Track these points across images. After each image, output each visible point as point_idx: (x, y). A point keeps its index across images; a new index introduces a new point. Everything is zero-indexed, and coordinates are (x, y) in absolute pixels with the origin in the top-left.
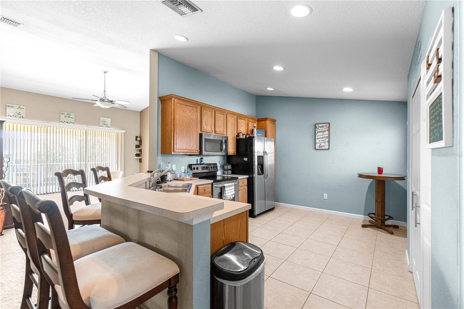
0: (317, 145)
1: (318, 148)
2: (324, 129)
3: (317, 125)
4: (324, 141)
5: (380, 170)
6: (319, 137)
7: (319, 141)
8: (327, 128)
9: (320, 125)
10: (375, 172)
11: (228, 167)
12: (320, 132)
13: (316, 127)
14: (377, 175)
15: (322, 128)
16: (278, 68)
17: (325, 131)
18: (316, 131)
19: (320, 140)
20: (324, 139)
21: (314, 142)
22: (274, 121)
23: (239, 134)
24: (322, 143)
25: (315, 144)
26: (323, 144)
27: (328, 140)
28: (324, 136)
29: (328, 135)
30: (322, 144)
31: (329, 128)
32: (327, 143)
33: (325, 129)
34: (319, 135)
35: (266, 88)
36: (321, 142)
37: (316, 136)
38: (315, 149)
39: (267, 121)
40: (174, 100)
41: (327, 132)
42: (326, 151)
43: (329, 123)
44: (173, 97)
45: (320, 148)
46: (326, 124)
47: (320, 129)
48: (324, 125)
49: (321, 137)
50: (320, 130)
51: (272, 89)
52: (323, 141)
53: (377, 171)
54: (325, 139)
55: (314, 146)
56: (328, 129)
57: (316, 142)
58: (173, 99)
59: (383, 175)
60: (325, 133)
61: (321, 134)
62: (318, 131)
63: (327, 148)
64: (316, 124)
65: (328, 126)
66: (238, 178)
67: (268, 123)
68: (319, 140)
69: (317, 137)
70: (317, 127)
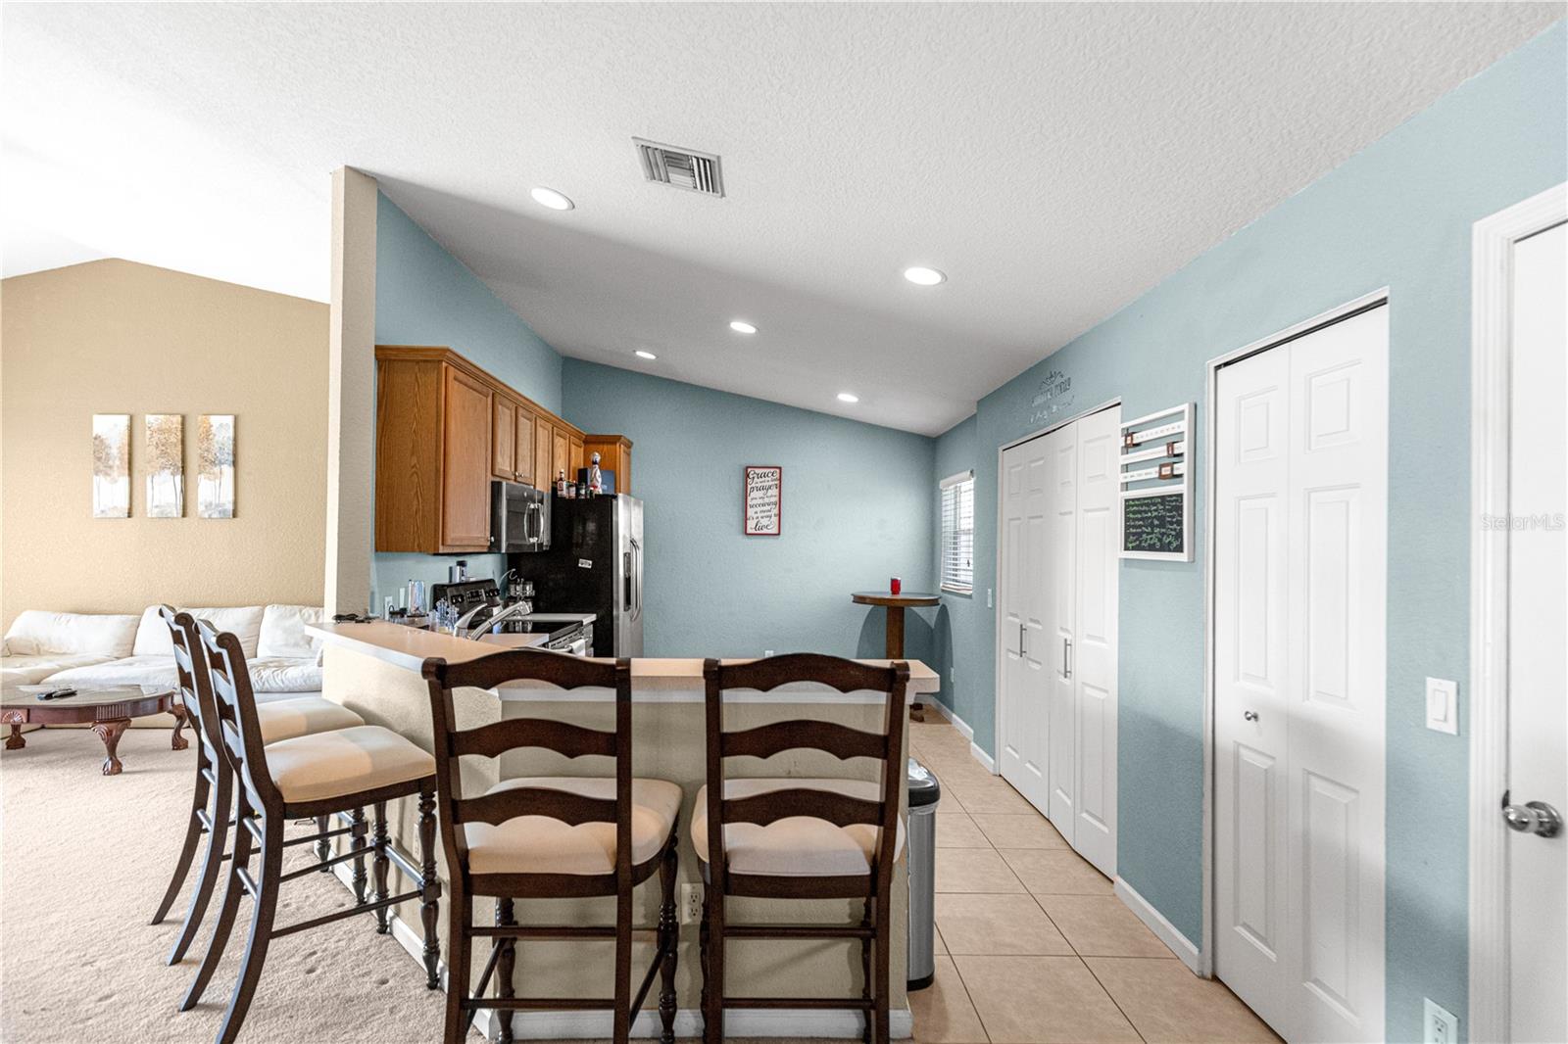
0: (751, 524)
1: (753, 531)
2: (769, 481)
3: (749, 470)
4: (769, 514)
5: (895, 586)
6: (755, 502)
7: (756, 513)
8: (775, 480)
9: (757, 471)
10: (884, 590)
11: (524, 589)
12: (758, 489)
13: (748, 476)
14: (889, 596)
15: (763, 479)
16: (742, 327)
17: (770, 487)
18: (749, 486)
19: (759, 509)
20: (767, 508)
21: (741, 514)
22: (629, 445)
23: (556, 483)
24: (762, 517)
25: (746, 519)
26: (764, 522)
27: (776, 511)
28: (767, 500)
29: (776, 499)
30: (762, 521)
31: (780, 480)
32: (775, 519)
33: (771, 483)
34: (755, 497)
35: (635, 351)
36: (759, 515)
37: (749, 498)
38: (746, 534)
39: (618, 445)
40: (446, 368)
41: (775, 492)
42: (770, 541)
43: (780, 468)
44: (449, 359)
45: (758, 532)
46: (772, 470)
47: (759, 480)
48: (768, 470)
49: (761, 501)
50: (759, 485)
51: (653, 357)
52: (766, 514)
53: (888, 589)
54: (769, 508)
55: (742, 523)
56: (777, 482)
57: (749, 514)
58: (444, 364)
59: (901, 596)
60: (770, 492)
61: (761, 493)
62: (753, 485)
63: (775, 531)
64: (747, 468)
65: (778, 476)
66: (582, 622)
67: (621, 449)
68: (755, 509)
69: (749, 502)
70: (751, 476)
